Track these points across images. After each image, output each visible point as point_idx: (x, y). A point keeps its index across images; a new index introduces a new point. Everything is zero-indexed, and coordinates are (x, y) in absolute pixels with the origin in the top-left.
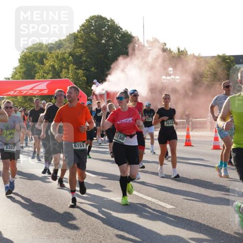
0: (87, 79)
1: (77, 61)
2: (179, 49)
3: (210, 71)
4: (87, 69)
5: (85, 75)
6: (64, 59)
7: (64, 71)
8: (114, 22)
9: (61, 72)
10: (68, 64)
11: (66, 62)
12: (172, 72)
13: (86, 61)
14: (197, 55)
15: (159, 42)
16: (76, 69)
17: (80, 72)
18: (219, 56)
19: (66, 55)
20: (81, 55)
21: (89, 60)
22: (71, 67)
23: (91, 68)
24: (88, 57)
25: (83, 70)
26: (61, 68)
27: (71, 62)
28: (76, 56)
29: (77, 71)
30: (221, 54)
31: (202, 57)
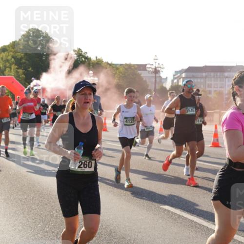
0: (26, 77)
1: (18, 62)
2: (96, 57)
3: (119, 75)
4: (25, 69)
5: (24, 73)
6: (7, 61)
7: (8, 70)
8: (47, 34)
9: (5, 70)
10: (11, 64)
11: (9, 63)
12: (92, 75)
13: (25, 63)
14: (110, 62)
15: (82, 51)
16: (17, 68)
17: (21, 71)
18: (126, 65)
19: (9, 58)
20: (21, 58)
21: (27, 62)
22: (14, 67)
23: (29, 68)
24: (26, 60)
25: (23, 70)
26: (5, 67)
27: (13, 63)
28: (18, 59)
29: (19, 70)
30: (128, 63)
31: (113, 64)
